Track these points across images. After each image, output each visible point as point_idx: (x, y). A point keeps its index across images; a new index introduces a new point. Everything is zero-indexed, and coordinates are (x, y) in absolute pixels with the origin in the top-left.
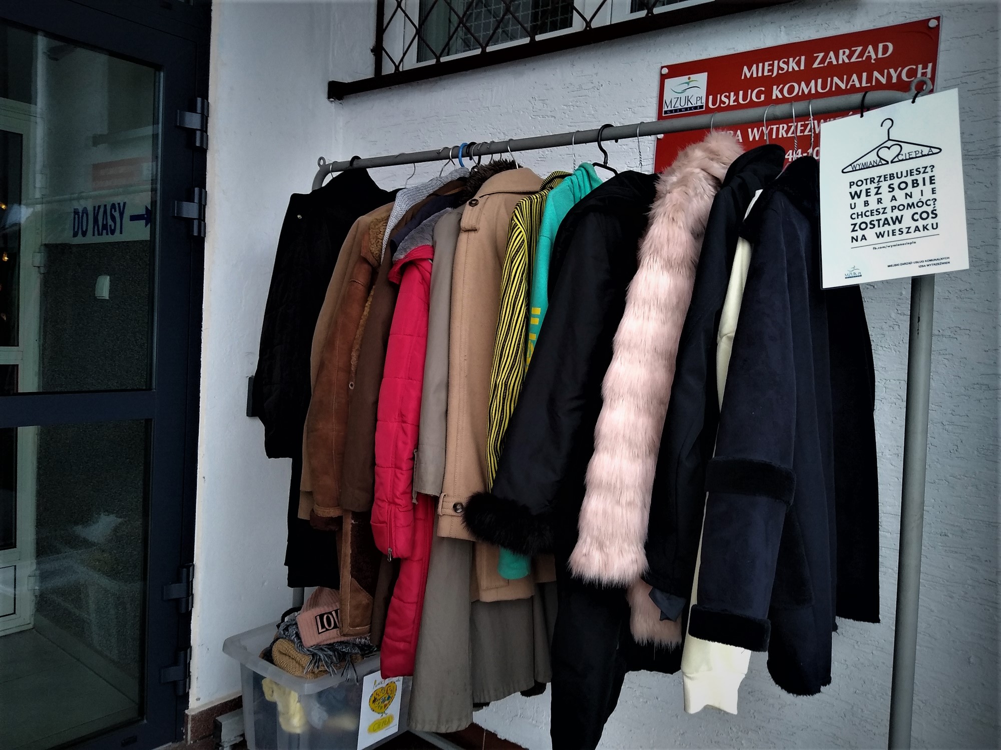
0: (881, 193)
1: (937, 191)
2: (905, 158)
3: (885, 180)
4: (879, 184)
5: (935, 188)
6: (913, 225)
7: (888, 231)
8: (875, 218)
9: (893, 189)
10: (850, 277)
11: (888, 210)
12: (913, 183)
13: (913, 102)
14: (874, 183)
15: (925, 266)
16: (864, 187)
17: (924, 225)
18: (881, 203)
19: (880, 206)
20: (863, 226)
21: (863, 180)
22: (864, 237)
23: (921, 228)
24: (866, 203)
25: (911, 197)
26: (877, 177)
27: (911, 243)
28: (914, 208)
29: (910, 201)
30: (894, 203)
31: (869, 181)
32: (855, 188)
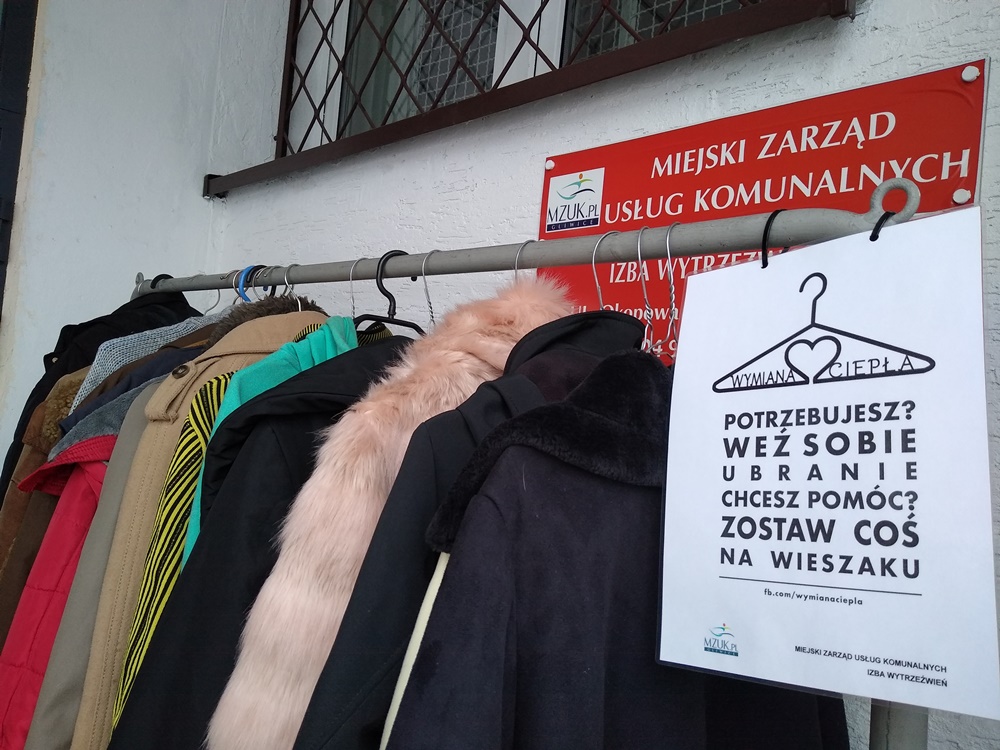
0: (787, 454)
1: (920, 471)
2: (845, 375)
3: (798, 423)
4: (784, 430)
5: (915, 464)
6: (859, 552)
7: (800, 555)
8: (773, 513)
9: (815, 448)
10: (715, 651)
11: (802, 499)
12: (862, 442)
13: (874, 237)
14: (775, 425)
15: (882, 674)
16: (753, 432)
17: (883, 560)
18: (788, 479)
19: (785, 486)
20: (747, 528)
21: (753, 415)
22: (746, 558)
23: (877, 567)
24: (756, 473)
25: (855, 476)
26: (783, 412)
27: (851, 602)
28: (862, 507)
29: (852, 486)
30: (815, 485)
31: (764, 418)
32: (735, 432)
